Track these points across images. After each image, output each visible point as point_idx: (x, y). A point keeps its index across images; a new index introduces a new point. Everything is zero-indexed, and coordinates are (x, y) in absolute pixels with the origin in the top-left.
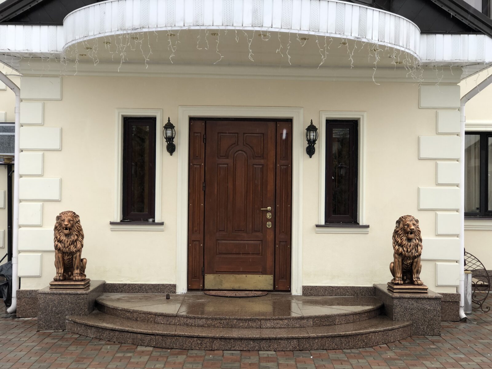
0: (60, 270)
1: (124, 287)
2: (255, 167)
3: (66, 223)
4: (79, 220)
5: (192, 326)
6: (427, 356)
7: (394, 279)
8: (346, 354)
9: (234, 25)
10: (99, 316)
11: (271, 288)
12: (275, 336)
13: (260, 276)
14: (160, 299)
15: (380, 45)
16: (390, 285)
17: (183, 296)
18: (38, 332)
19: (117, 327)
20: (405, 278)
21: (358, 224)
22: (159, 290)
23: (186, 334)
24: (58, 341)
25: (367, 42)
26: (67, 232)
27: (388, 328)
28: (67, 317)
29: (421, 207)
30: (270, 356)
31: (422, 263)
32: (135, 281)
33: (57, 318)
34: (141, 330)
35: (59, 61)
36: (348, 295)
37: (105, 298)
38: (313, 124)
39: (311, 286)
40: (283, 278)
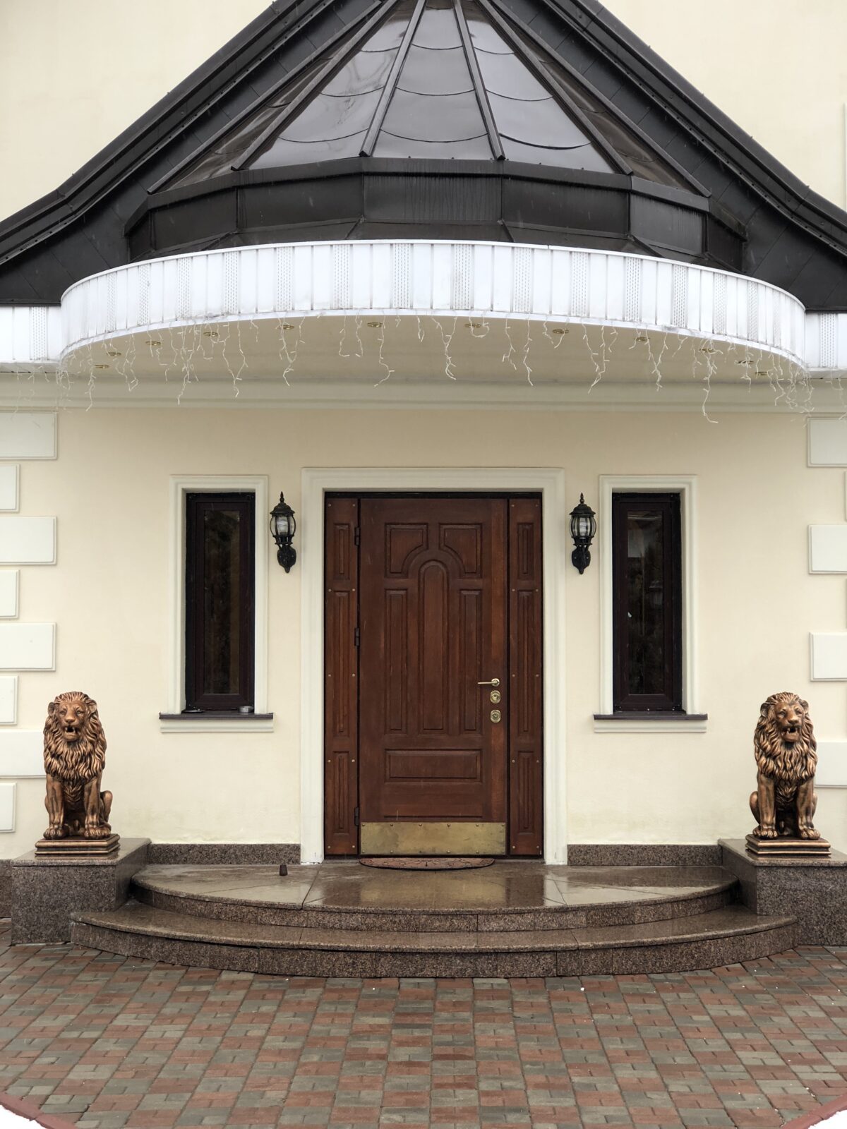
0: (56, 817)
1: (191, 852)
2: (465, 596)
3: (70, 717)
4: (97, 711)
5: (335, 929)
6: (822, 986)
7: (760, 828)
8: (656, 984)
9: (414, 307)
10: (140, 912)
11: (501, 850)
12: (506, 947)
13: (477, 826)
14: (266, 876)
15: (716, 342)
16: (752, 840)
17: (314, 869)
18: (12, 947)
19: (178, 933)
20: (783, 826)
21: (684, 712)
22: (265, 857)
23: (322, 944)
24: (57, 962)
25: (689, 337)
26: (71, 735)
27: (743, 929)
28: (72, 914)
29: (817, 675)
30: (495, 987)
31: (816, 794)
32: (212, 840)
33: (53, 916)
34: (229, 938)
35: (53, 379)
36: (665, 864)
37: (151, 874)
38: (585, 503)
39: (585, 846)
40: (527, 828)
